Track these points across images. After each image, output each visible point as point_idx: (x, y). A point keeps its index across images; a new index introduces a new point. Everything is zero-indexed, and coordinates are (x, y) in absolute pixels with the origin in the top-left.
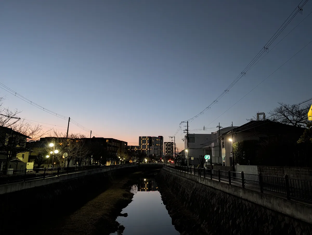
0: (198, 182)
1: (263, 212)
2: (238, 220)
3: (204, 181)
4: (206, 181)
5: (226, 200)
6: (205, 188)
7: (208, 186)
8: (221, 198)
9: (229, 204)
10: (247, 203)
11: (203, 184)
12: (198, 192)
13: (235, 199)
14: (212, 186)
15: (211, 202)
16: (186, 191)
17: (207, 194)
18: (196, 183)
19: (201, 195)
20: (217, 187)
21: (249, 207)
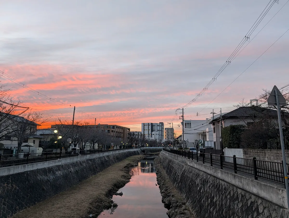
0: (187, 165)
1: (235, 190)
2: (216, 198)
3: (192, 163)
4: (193, 163)
5: (207, 180)
6: (192, 169)
7: (194, 168)
8: (203, 178)
9: (209, 184)
10: (223, 183)
11: (191, 166)
12: (186, 173)
13: (214, 180)
14: (198, 168)
15: (196, 182)
16: (177, 172)
17: (193, 175)
18: (186, 165)
19: (188, 176)
20: (201, 169)
21: (224, 186)
